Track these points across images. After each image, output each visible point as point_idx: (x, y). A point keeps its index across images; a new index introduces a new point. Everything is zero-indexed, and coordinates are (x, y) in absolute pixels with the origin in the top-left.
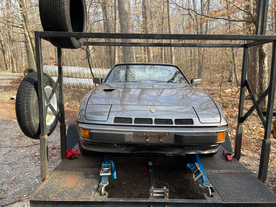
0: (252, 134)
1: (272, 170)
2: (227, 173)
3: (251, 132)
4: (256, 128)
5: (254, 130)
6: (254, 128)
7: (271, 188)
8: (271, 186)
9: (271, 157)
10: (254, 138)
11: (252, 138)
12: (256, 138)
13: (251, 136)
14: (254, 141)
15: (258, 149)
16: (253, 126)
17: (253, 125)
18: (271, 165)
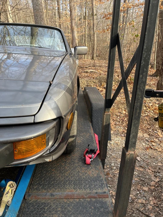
0: (147, 111)
1: (160, 155)
2: (65, 197)
3: (146, 109)
4: (152, 104)
5: (149, 107)
6: (150, 104)
7: (153, 182)
8: (153, 179)
9: (161, 138)
10: (147, 116)
11: (146, 116)
12: (149, 116)
13: (146, 114)
14: (147, 119)
15: (149, 128)
16: (150, 103)
17: (150, 101)
18: (159, 148)
